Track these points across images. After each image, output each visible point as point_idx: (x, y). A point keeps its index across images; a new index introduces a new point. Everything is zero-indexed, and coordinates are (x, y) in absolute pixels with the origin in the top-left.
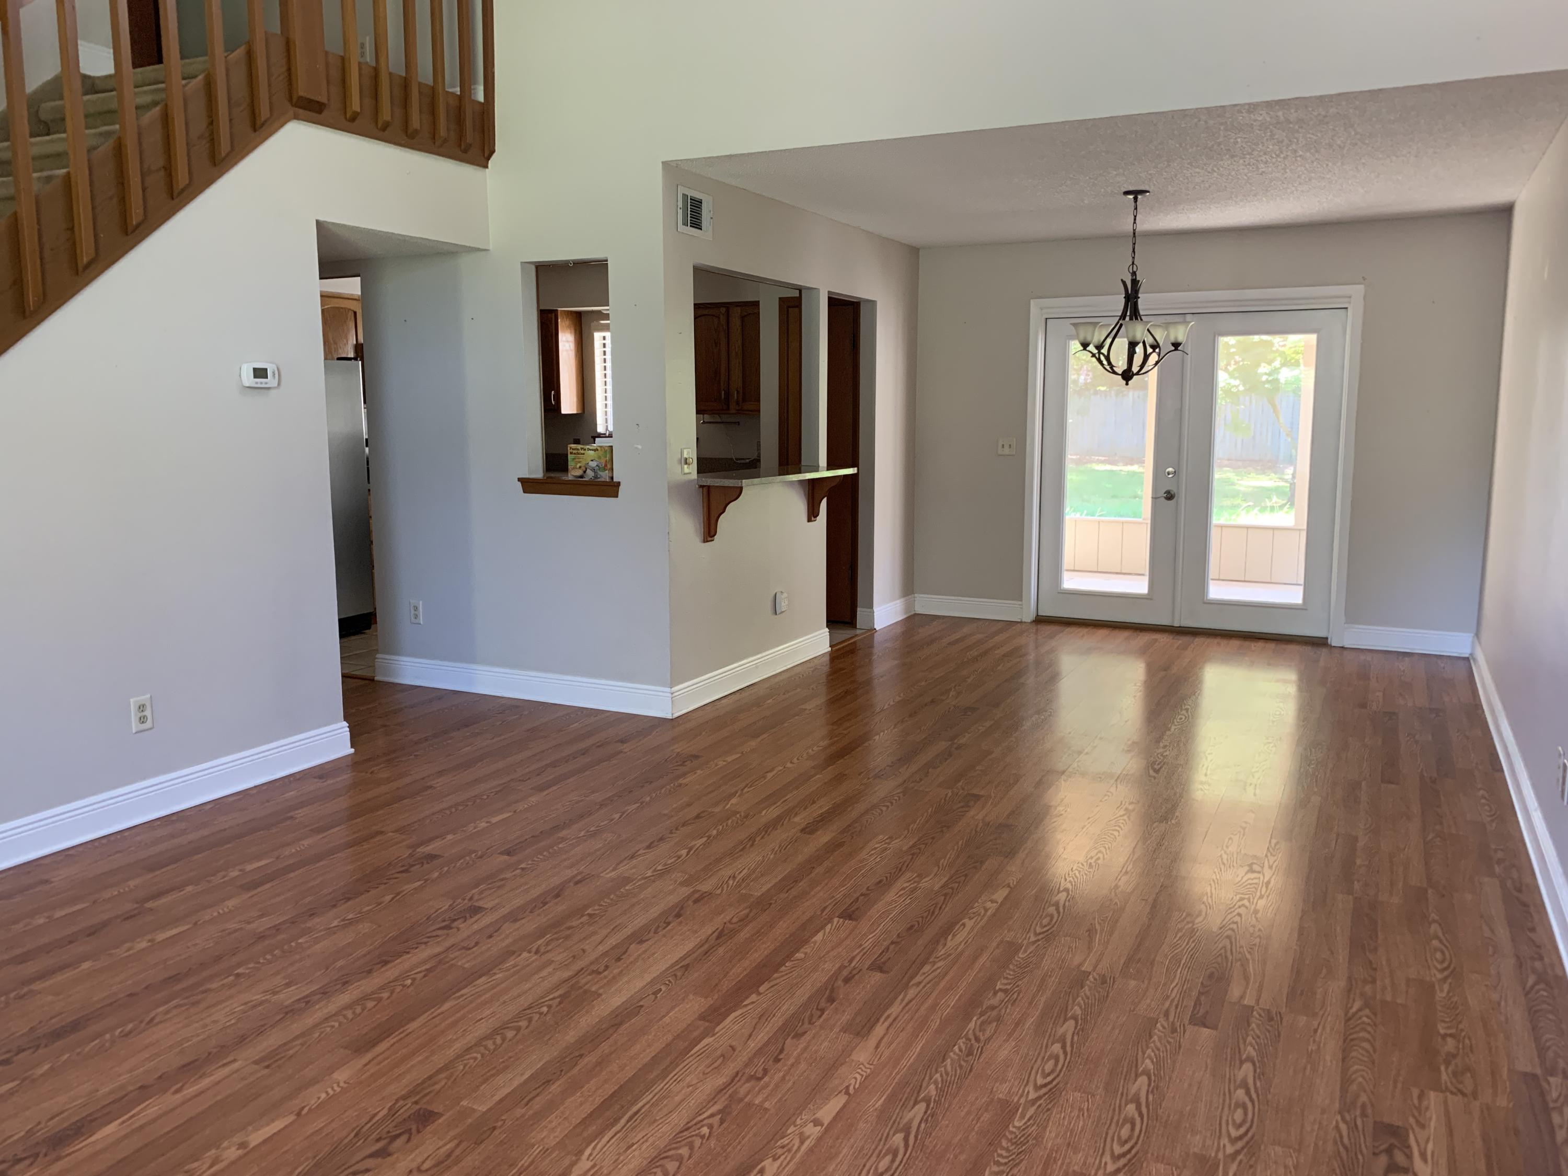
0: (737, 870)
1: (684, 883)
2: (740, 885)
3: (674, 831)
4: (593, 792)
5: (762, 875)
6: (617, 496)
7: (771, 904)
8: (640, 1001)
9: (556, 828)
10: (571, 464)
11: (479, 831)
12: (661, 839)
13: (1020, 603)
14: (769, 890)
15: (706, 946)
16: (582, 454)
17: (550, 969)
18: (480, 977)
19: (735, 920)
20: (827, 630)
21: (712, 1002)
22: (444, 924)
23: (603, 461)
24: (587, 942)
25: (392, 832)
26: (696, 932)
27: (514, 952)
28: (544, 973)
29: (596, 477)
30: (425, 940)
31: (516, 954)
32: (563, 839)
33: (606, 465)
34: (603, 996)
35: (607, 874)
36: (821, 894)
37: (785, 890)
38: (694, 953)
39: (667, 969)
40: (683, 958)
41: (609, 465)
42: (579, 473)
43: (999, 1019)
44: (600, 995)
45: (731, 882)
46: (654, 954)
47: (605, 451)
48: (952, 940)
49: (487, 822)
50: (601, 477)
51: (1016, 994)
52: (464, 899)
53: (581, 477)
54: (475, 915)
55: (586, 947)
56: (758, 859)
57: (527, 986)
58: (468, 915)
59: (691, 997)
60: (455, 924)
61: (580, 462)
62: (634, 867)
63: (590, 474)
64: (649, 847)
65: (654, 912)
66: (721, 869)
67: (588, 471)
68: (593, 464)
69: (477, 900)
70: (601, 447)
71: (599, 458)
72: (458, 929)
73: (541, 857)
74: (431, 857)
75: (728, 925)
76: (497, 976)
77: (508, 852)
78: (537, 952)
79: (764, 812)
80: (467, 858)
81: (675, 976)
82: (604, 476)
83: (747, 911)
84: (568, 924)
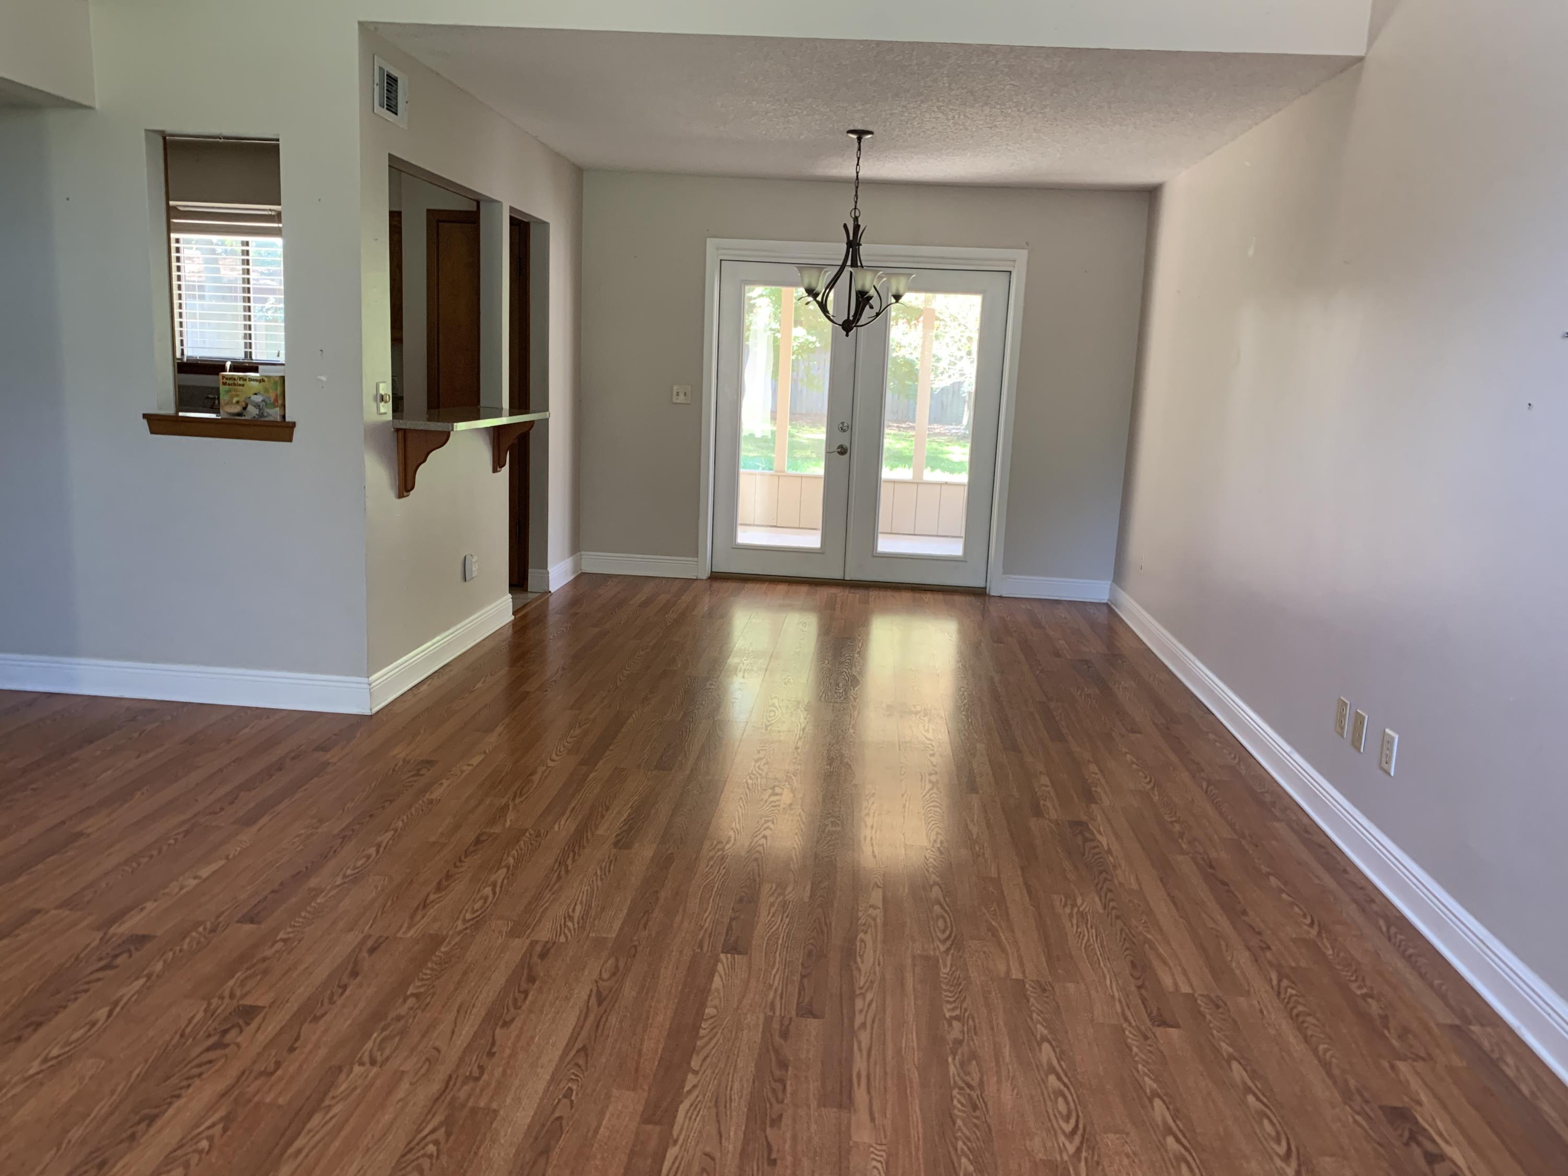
0: (569, 905)
1: (514, 933)
2: (583, 928)
3: (458, 864)
4: (321, 821)
5: (603, 909)
6: (290, 440)
7: (635, 947)
8: (553, 1113)
9: (300, 876)
10: (224, 398)
11: (188, 892)
12: (448, 876)
13: (695, 559)
14: (621, 929)
15: (591, 1018)
16: (240, 385)
17: (405, 1086)
18: (309, 1117)
19: (605, 976)
20: (510, 596)
21: (645, 1094)
22: (210, 1041)
23: (272, 396)
24: (435, 1035)
25: (56, 908)
26: (567, 999)
27: (340, 1069)
28: (400, 1094)
29: (261, 415)
30: (196, 1071)
31: (345, 1070)
32: (318, 891)
33: (276, 400)
34: (502, 1112)
35: (405, 933)
36: (686, 924)
37: (641, 926)
38: (582, 1028)
39: (562, 1058)
40: (573, 1038)
41: (281, 400)
42: (238, 409)
43: (974, 1056)
44: (496, 1112)
45: (570, 924)
46: (532, 1038)
47: (275, 383)
48: (862, 962)
49: (195, 878)
50: (269, 415)
51: (970, 1021)
52: (222, 998)
53: (240, 414)
54: (252, 1019)
55: (438, 1044)
56: (585, 888)
57: (388, 1117)
58: (241, 1022)
59: (615, 1092)
60: (229, 1038)
61: (237, 396)
62: (435, 920)
63: (252, 411)
64: (439, 888)
65: (499, 978)
66: (547, 908)
67: (250, 408)
68: (258, 399)
69: (243, 996)
70: (268, 377)
71: (266, 390)
72: (238, 1046)
73: (300, 920)
74: (140, 940)
75: (601, 983)
76: (335, 1110)
77: (251, 918)
78: (373, 1062)
79: (556, 827)
80: (194, 934)
81: (577, 1065)
82: (274, 414)
83: (612, 961)
84: (392, 1014)
